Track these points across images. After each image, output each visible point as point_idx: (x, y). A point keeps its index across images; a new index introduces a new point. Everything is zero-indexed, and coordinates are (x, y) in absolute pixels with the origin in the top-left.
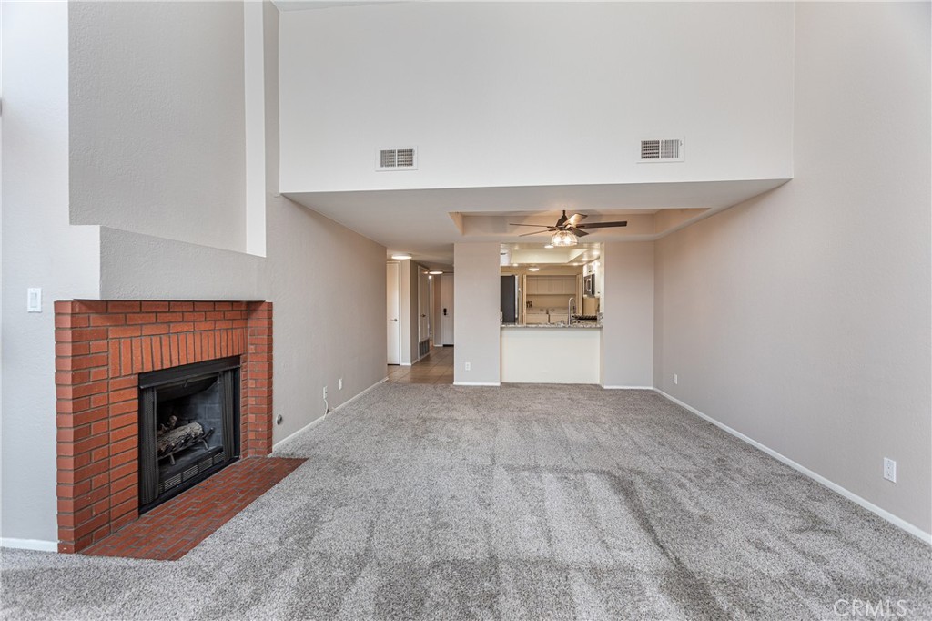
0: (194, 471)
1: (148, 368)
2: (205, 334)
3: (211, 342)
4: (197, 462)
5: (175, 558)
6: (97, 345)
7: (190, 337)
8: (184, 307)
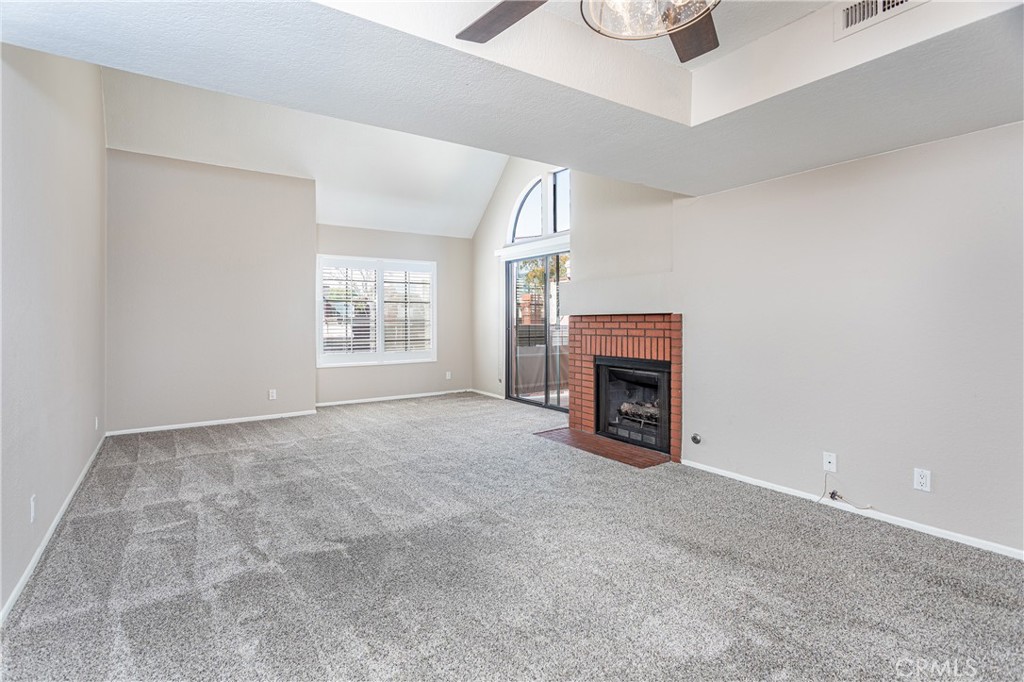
0: (639, 437)
1: (598, 353)
3: (642, 345)
6: (577, 337)
8: (621, 319)
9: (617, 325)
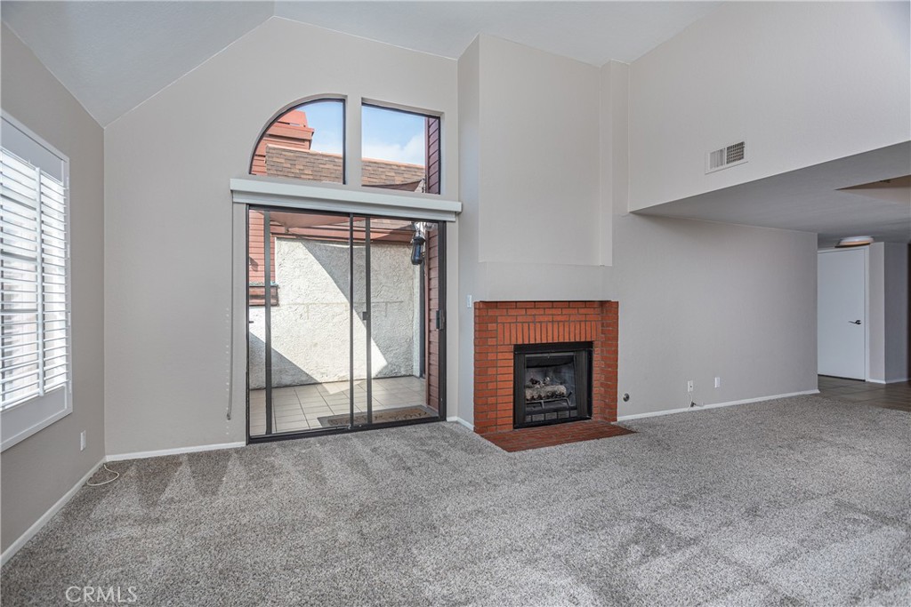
0: (554, 416)
1: (520, 342)
2: (561, 324)
3: (567, 329)
4: (556, 410)
5: (510, 450)
6: (491, 326)
7: (550, 325)
8: (546, 305)
9: (542, 312)
